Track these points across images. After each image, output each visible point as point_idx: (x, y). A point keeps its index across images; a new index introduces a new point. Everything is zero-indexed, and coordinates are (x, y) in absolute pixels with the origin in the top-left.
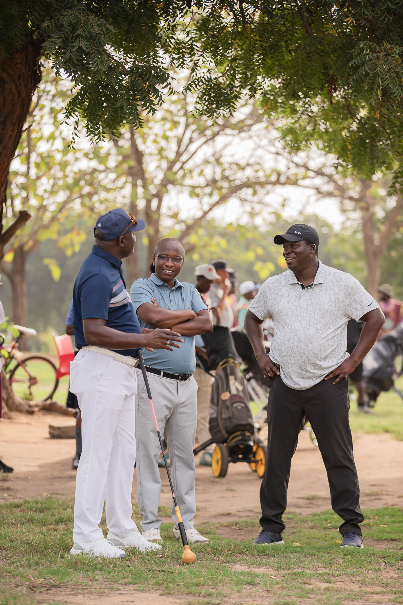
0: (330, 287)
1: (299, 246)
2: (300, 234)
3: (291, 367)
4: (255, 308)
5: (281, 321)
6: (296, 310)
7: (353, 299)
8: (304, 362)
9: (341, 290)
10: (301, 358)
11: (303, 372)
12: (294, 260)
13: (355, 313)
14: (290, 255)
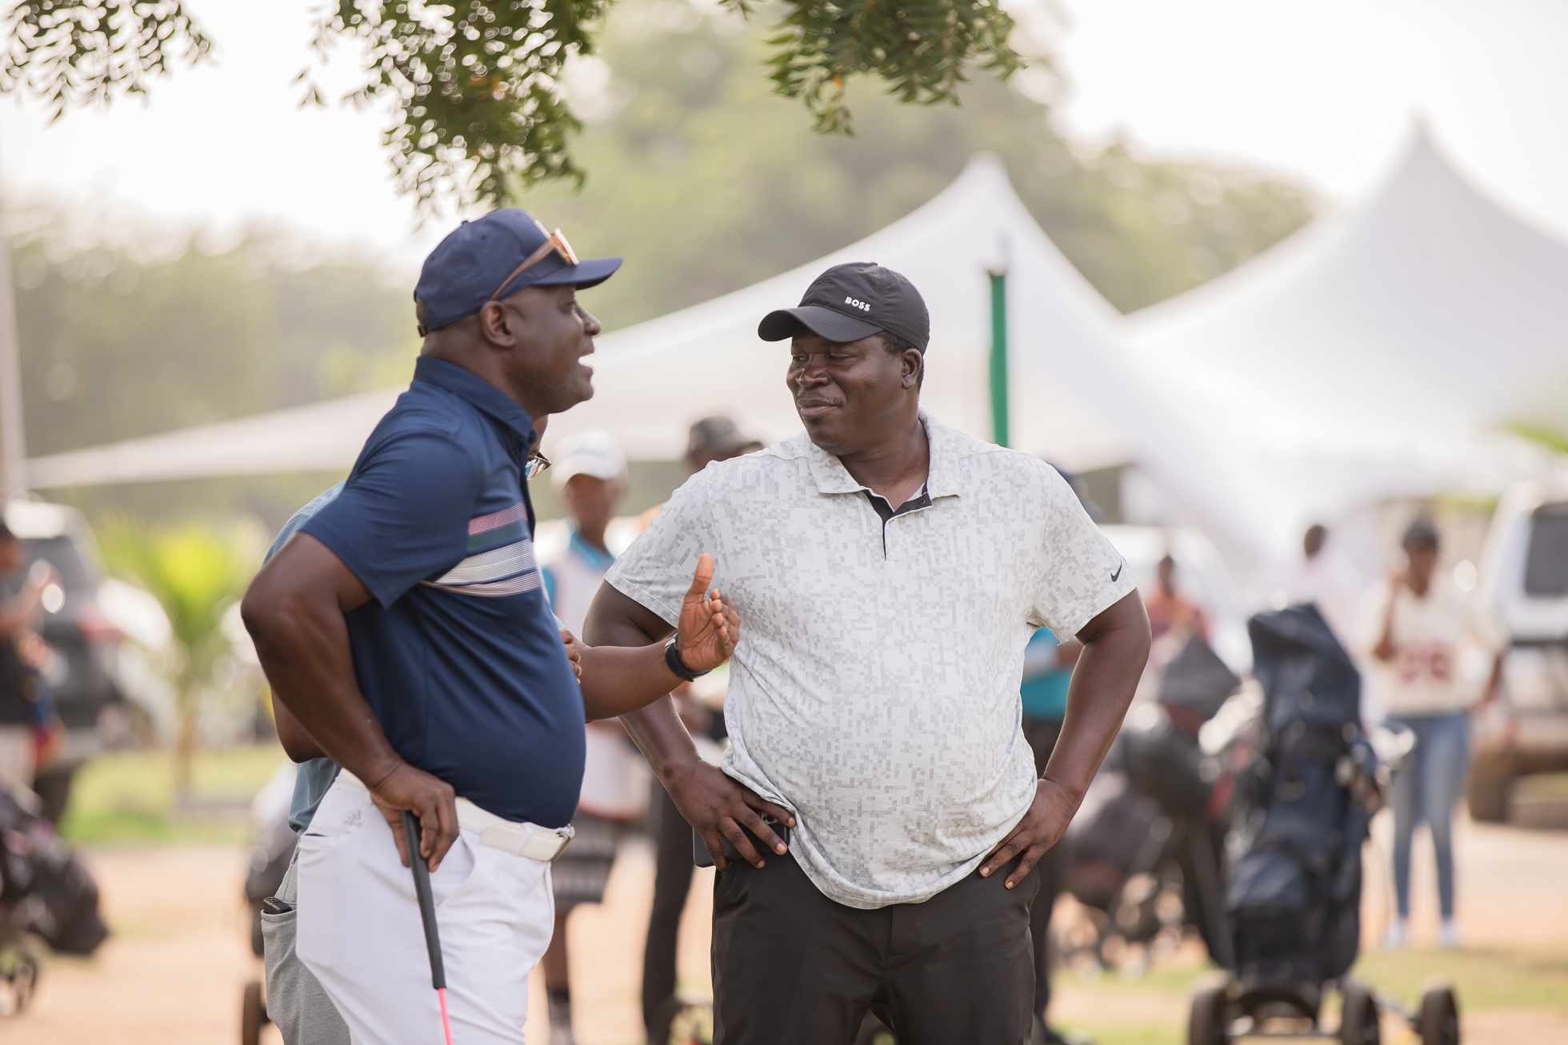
0: (989, 509)
1: (861, 356)
2: (867, 309)
3: (872, 828)
4: (650, 583)
5: (802, 643)
6: (875, 599)
7: (1065, 553)
8: (927, 809)
9: (1030, 521)
10: (918, 793)
11: (915, 846)
12: (837, 412)
13: (1064, 609)
14: (822, 390)
